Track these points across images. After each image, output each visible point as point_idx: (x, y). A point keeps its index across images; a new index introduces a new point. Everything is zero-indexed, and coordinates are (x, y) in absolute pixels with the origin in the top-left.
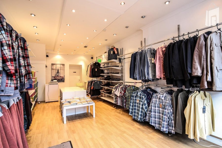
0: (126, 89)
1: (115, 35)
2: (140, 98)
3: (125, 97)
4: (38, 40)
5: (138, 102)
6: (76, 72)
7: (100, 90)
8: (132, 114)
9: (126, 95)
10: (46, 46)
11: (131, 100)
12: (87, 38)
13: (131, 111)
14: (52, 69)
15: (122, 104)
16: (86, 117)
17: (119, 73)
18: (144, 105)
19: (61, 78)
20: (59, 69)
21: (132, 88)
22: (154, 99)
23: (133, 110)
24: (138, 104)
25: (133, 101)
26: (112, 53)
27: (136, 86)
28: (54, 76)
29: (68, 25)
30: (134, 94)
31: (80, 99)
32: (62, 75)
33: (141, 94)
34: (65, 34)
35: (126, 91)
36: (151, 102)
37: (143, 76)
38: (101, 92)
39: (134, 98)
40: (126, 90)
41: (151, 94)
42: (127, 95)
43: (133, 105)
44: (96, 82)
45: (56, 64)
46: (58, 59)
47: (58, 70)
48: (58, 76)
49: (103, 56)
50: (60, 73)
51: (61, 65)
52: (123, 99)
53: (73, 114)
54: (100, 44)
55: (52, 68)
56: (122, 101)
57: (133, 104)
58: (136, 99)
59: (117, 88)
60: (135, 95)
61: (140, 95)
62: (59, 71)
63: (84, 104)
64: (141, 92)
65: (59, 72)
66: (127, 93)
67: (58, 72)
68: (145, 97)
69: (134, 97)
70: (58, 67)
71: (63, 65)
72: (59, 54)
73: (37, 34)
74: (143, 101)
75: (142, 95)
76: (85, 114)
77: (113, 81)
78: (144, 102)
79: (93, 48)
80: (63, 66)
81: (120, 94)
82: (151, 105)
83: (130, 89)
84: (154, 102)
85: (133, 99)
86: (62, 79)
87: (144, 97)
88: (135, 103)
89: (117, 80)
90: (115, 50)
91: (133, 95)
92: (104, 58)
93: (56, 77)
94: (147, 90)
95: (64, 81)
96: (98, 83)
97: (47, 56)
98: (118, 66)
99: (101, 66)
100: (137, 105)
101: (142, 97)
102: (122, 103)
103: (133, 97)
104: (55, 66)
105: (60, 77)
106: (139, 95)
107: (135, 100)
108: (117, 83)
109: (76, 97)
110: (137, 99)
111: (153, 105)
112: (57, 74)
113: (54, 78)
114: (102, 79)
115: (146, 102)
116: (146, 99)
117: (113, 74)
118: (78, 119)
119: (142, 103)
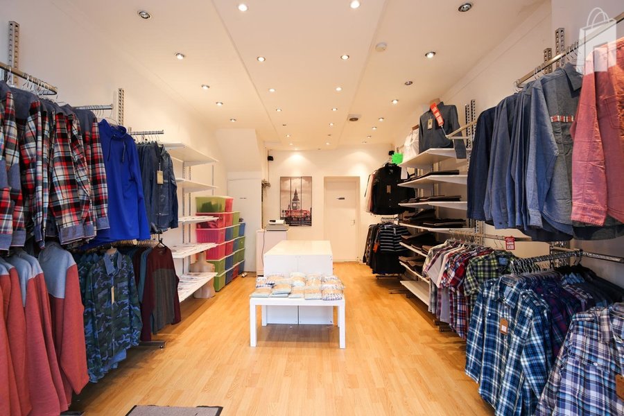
0: (466, 263)
1: (430, 56)
2: (514, 312)
3: (462, 292)
4: (233, 121)
5: (504, 329)
6: (344, 199)
7: (400, 258)
8: (477, 376)
9: (467, 286)
10: (257, 132)
11: (477, 314)
12: (339, 89)
13: (475, 364)
14: (282, 191)
15: (452, 319)
16: (321, 341)
17: (460, 197)
18: (528, 355)
19: (303, 214)
20: (298, 190)
21: (494, 262)
22: (580, 338)
23: (481, 360)
24: (502, 338)
25: (483, 321)
26: (430, 126)
27: (515, 253)
28: (287, 209)
29: (261, 59)
30: (489, 288)
31: (305, 281)
32: (305, 207)
33: (515, 294)
34: (272, 90)
35: (468, 273)
36: (562, 349)
37: (517, 209)
38: (402, 264)
39: (487, 309)
40: (466, 265)
41: (579, 302)
42: (470, 288)
43: (483, 336)
44: (387, 229)
45: (291, 178)
46: (295, 163)
47: (296, 194)
48: (295, 209)
49: (408, 143)
50: (300, 201)
51: (303, 180)
52: (456, 301)
53: (292, 321)
54: (395, 102)
55: (282, 189)
56: (452, 307)
57: (482, 331)
58: (496, 316)
59: (439, 255)
60: (492, 294)
61: (512, 299)
62: (299, 195)
63: (309, 296)
64: (520, 286)
65: (299, 198)
66: (470, 279)
67: (296, 199)
68: (534, 314)
69: (488, 302)
70: (296, 184)
71: (309, 179)
72: (296, 149)
73: (219, 104)
74: (525, 330)
75: (524, 303)
76: (323, 329)
77: (429, 229)
78: (529, 336)
79: (381, 120)
80: (307, 182)
81: (442, 279)
82: (559, 364)
83: (484, 266)
84: (578, 353)
85: (483, 311)
86: (305, 218)
87: (529, 312)
88: (493, 330)
89: (447, 223)
90: (436, 112)
91: (485, 293)
92: (408, 148)
93: (291, 211)
94: (559, 280)
95: (309, 223)
96: (395, 232)
97: (270, 158)
98: (457, 173)
99: (404, 176)
100: (499, 340)
101: (522, 314)
102: (452, 314)
103: (485, 303)
104: (288, 182)
105: (301, 211)
106: (507, 301)
107: (489, 318)
108: (443, 237)
109: (298, 274)
110: (500, 314)
111: (569, 368)
112: (295, 205)
113: (287, 214)
114: (404, 219)
115: (536, 340)
116: (537, 326)
117: (429, 203)
118: (294, 341)
119: (516, 339)
